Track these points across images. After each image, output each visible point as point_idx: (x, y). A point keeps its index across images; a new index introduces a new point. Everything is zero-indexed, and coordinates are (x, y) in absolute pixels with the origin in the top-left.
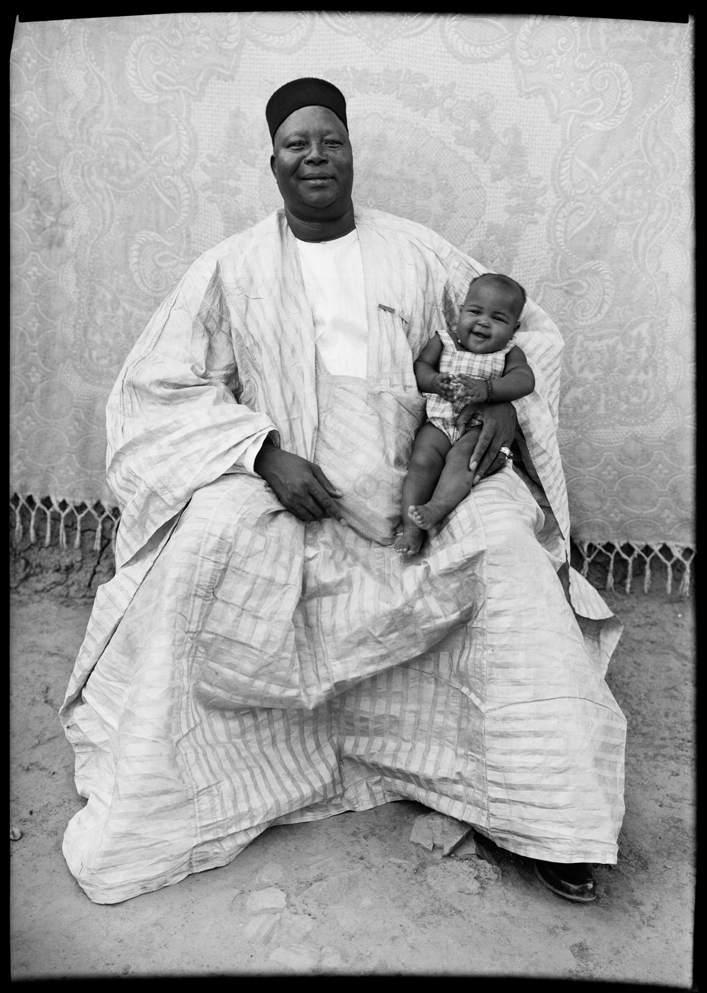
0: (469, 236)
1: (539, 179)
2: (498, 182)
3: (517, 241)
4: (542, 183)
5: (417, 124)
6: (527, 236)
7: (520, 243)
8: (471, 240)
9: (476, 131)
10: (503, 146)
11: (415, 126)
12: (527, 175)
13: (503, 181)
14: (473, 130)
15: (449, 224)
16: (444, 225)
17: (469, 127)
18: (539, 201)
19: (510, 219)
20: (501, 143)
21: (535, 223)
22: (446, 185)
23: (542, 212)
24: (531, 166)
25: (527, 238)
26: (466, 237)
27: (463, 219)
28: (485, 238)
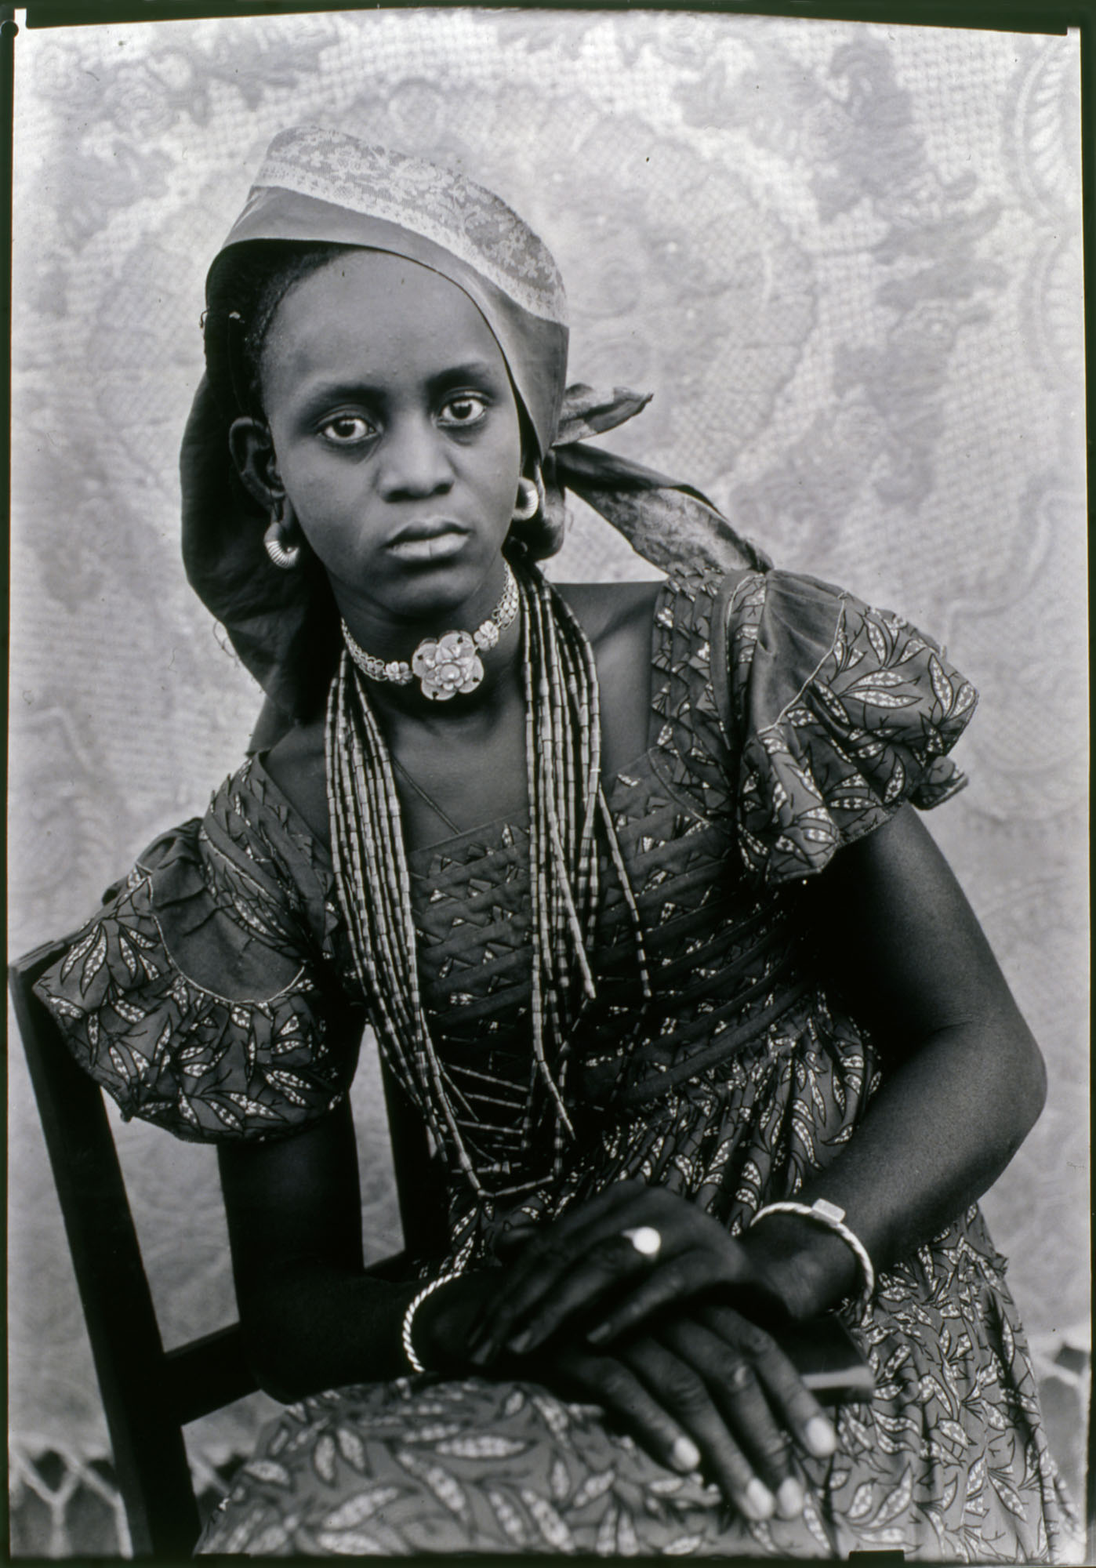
0: (780, 402)
1: (970, 179)
2: (841, 217)
3: (935, 388)
4: (979, 194)
5: (554, 86)
6: (961, 365)
7: (944, 393)
8: (791, 411)
9: (747, 74)
10: (836, 102)
11: (549, 94)
12: (929, 177)
13: (857, 213)
14: (733, 72)
15: (710, 376)
16: (696, 382)
17: (721, 66)
18: (982, 249)
19: (899, 324)
20: (827, 94)
21: (981, 317)
22: (680, 256)
23: (1000, 283)
24: (938, 147)
25: (963, 372)
26: (772, 407)
27: (753, 353)
28: (833, 399)
